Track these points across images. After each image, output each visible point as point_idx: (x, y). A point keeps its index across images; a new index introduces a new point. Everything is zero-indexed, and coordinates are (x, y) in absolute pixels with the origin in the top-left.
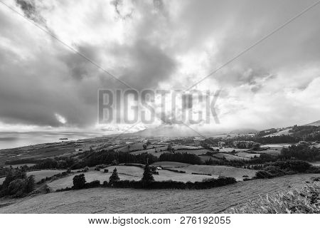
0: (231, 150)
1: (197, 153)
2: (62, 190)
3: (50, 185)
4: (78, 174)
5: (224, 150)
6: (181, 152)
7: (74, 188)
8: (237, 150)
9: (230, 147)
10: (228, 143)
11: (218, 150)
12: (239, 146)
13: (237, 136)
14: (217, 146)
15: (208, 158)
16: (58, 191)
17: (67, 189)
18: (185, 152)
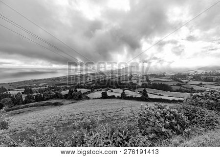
0: (198, 83)
1: (169, 84)
2: (96, 99)
3: (89, 95)
4: (104, 91)
5: (191, 82)
6: (157, 83)
7: (101, 98)
8: (203, 83)
9: (197, 80)
10: (196, 77)
11: (186, 82)
12: (206, 80)
13: (205, 72)
14: (186, 79)
15: (178, 88)
16: (94, 99)
17: (98, 98)
18: (160, 83)
